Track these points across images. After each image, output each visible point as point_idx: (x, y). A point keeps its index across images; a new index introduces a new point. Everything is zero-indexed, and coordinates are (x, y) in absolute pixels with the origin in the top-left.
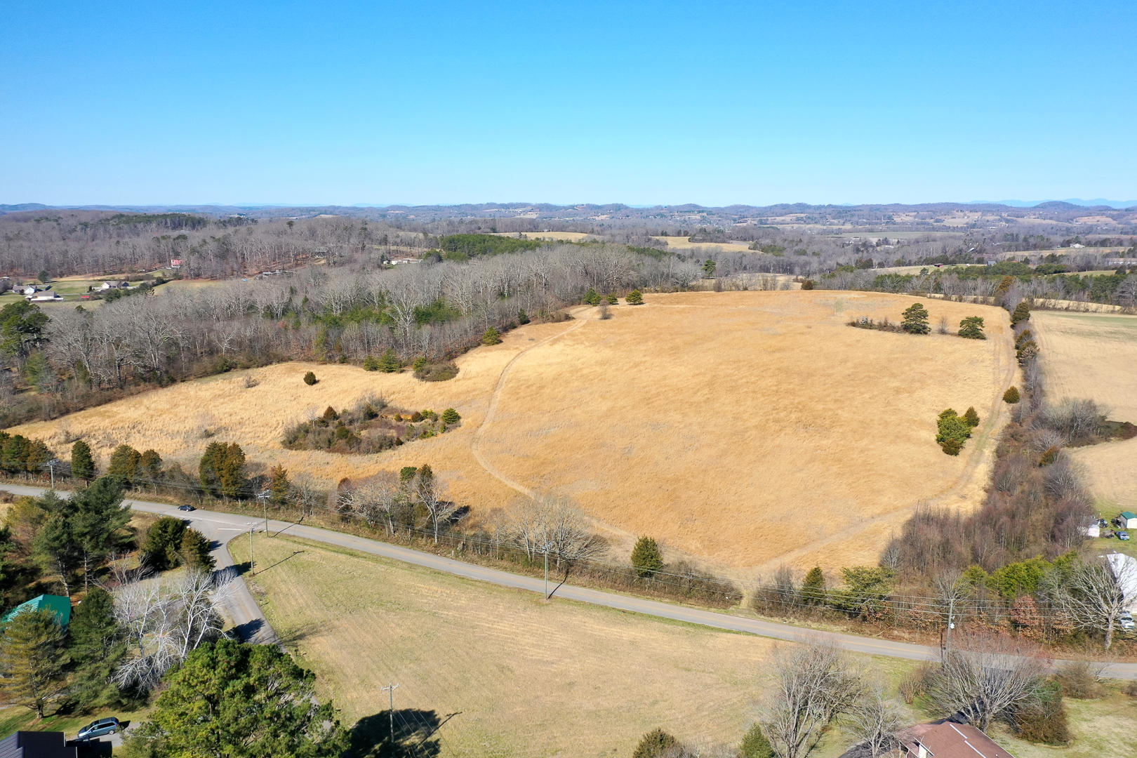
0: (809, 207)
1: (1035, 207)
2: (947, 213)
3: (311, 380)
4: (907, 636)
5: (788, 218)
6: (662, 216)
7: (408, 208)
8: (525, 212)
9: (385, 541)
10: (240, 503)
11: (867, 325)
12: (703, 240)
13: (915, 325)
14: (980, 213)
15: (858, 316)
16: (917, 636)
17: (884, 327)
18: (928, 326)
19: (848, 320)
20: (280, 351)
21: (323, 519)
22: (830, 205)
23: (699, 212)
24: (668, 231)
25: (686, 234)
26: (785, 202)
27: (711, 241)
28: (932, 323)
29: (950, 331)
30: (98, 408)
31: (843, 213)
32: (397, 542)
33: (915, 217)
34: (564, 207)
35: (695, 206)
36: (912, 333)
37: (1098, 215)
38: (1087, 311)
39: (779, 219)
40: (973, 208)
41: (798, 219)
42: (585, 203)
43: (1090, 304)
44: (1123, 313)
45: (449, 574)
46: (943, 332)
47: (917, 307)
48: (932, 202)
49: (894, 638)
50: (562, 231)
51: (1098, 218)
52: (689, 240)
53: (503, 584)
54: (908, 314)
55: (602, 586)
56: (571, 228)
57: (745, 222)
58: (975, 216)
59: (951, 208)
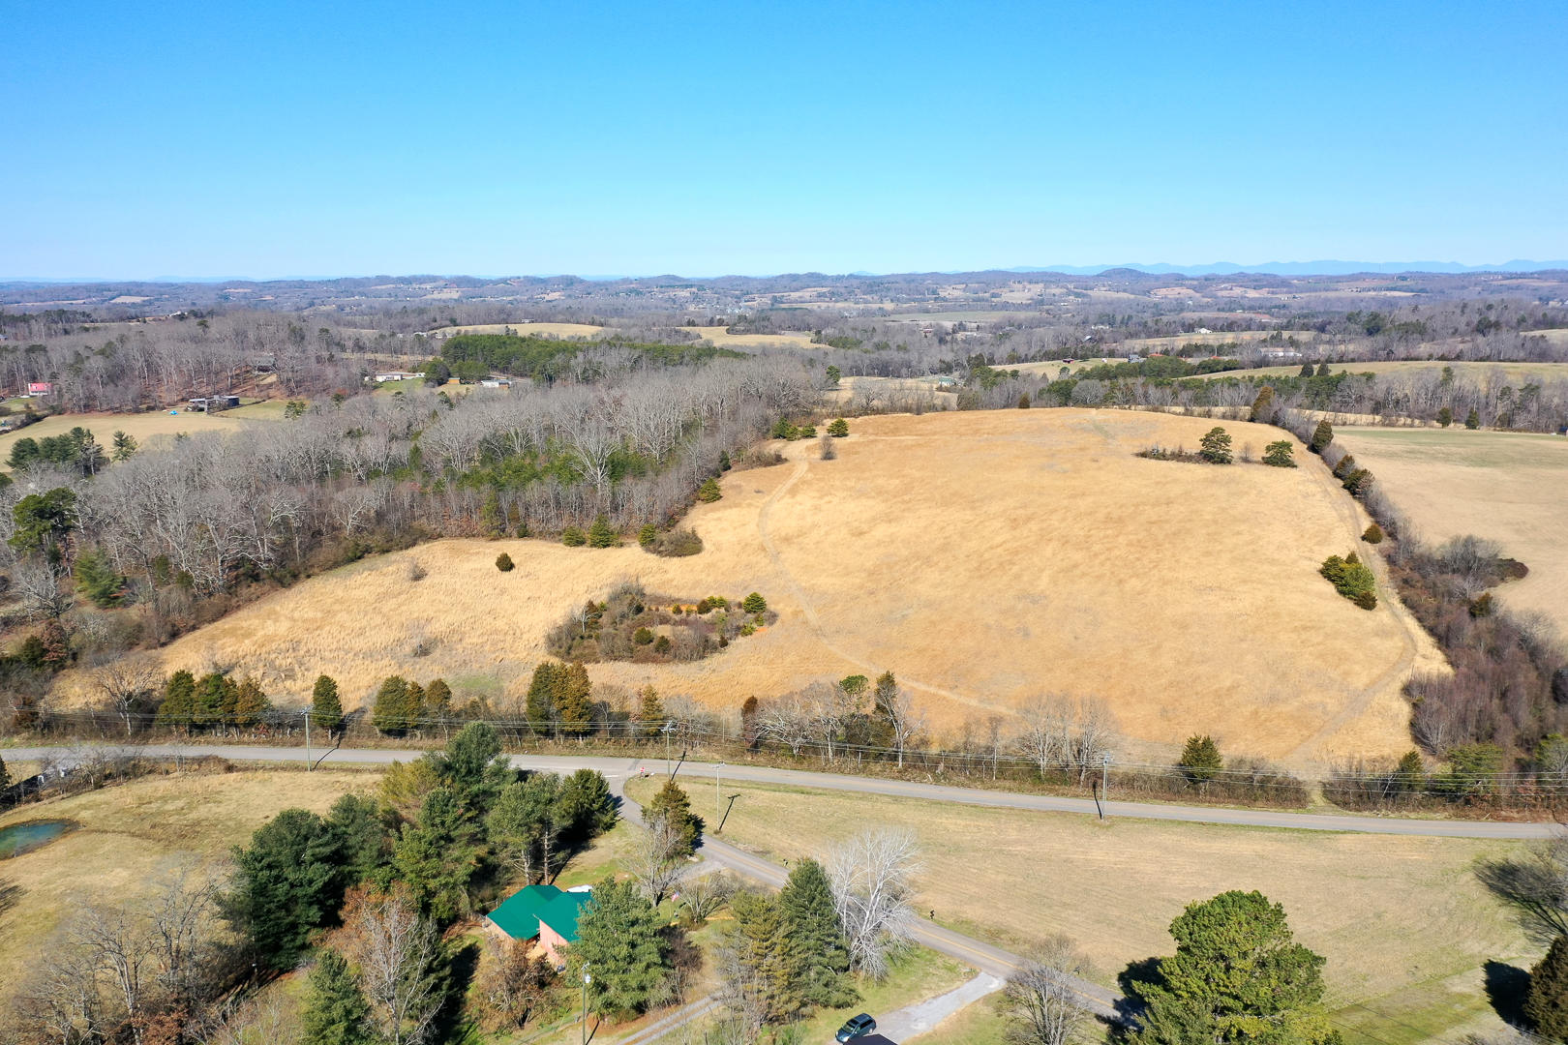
0: (825, 277)
1: (1098, 276)
2: (1003, 285)
3: (505, 564)
4: (1516, 815)
5: (807, 294)
6: (638, 293)
7: (256, 284)
8: (440, 289)
9: (823, 771)
10: (581, 742)
11: (1160, 456)
12: (747, 332)
13: (1214, 453)
14: (1041, 285)
15: (1148, 445)
16: (1527, 813)
17: (1179, 456)
18: (1231, 454)
19: (1137, 450)
21: (716, 751)
22: (851, 276)
23: (687, 287)
24: (697, 321)
25: (721, 323)
26: (793, 271)
27: (757, 332)
28: (1235, 450)
29: (1255, 459)
30: (218, 624)
31: (875, 286)
32: (840, 771)
33: (964, 290)
34: (491, 281)
35: (674, 278)
36: (1214, 463)
37: (1177, 285)
38: (1344, 424)
39: (794, 295)
40: (1032, 278)
41: (820, 295)
42: (521, 275)
43: (1348, 415)
44: (1384, 425)
45: (953, 803)
46: (1246, 460)
47: (1217, 431)
48: (977, 269)
49: (1506, 819)
50: (550, 322)
51: (1178, 290)
52: (728, 332)
53: (1032, 808)
54: (1206, 440)
55: (1144, 798)
56: (561, 317)
57: (753, 300)
58: (1037, 289)
59: (1003, 278)
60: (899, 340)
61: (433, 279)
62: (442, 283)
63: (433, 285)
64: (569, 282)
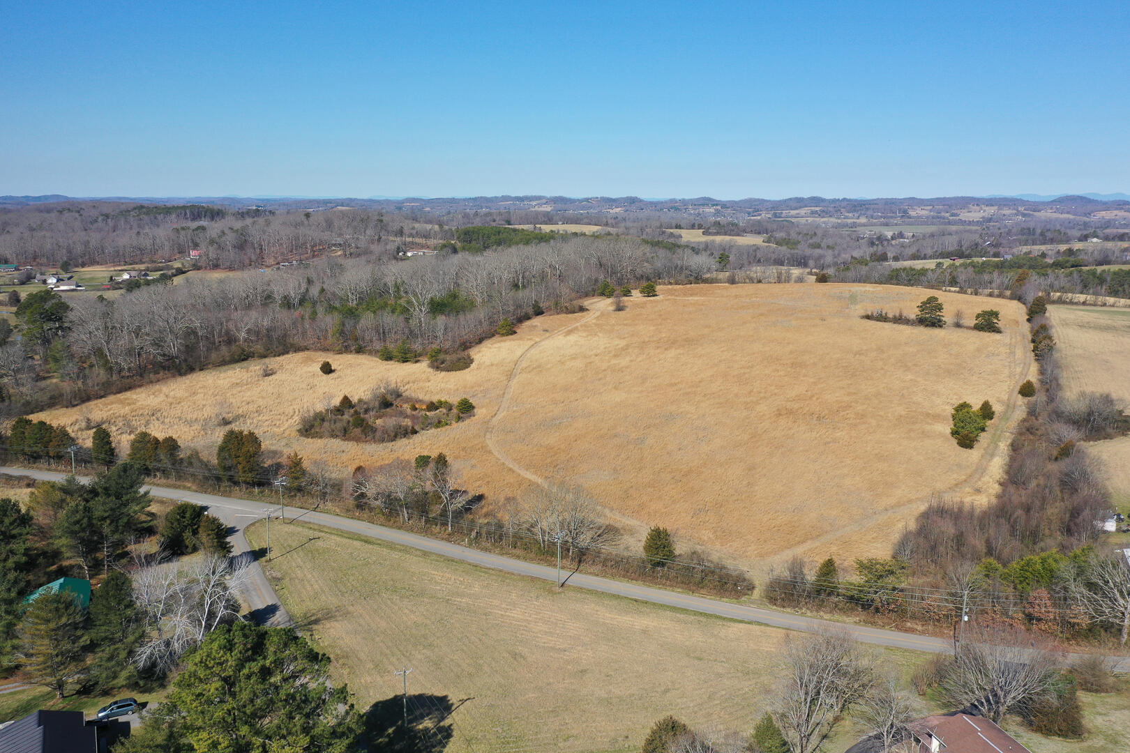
0: (823, 200)
1: (1052, 201)
2: (963, 207)
3: (327, 369)
4: (919, 628)
5: (802, 212)
6: (677, 209)
7: (423, 200)
8: (540, 205)
9: (401, 528)
10: (256, 490)
11: (882, 318)
12: (718, 233)
13: (930, 318)
14: (996, 207)
15: (872, 309)
16: (930, 628)
17: (899, 320)
18: (943, 319)
19: (863, 313)
20: (297, 340)
21: (338, 506)
22: (844, 199)
23: (713, 205)
24: (682, 224)
25: (700, 227)
27: (725, 234)
28: (947, 316)
29: (965, 324)
31: (858, 206)
32: (411, 530)
33: (931, 211)
34: (578, 200)
35: (710, 199)
36: (927, 326)
37: (1116, 209)
38: (1105, 305)
39: (793, 212)
40: (990, 202)
41: (813, 213)
43: (1107, 298)
45: (462, 562)
46: (958, 325)
47: (932, 299)
49: (907, 630)
50: (576, 224)
51: (1116, 212)
52: (703, 233)
53: (516, 572)
54: (923, 307)
55: (613, 576)
56: (585, 220)
57: (760, 215)
58: (991, 210)
59: (965, 202)
60: (830, 242)
61: (539, 198)
62: (544, 201)
63: (538, 202)
64: (632, 201)
